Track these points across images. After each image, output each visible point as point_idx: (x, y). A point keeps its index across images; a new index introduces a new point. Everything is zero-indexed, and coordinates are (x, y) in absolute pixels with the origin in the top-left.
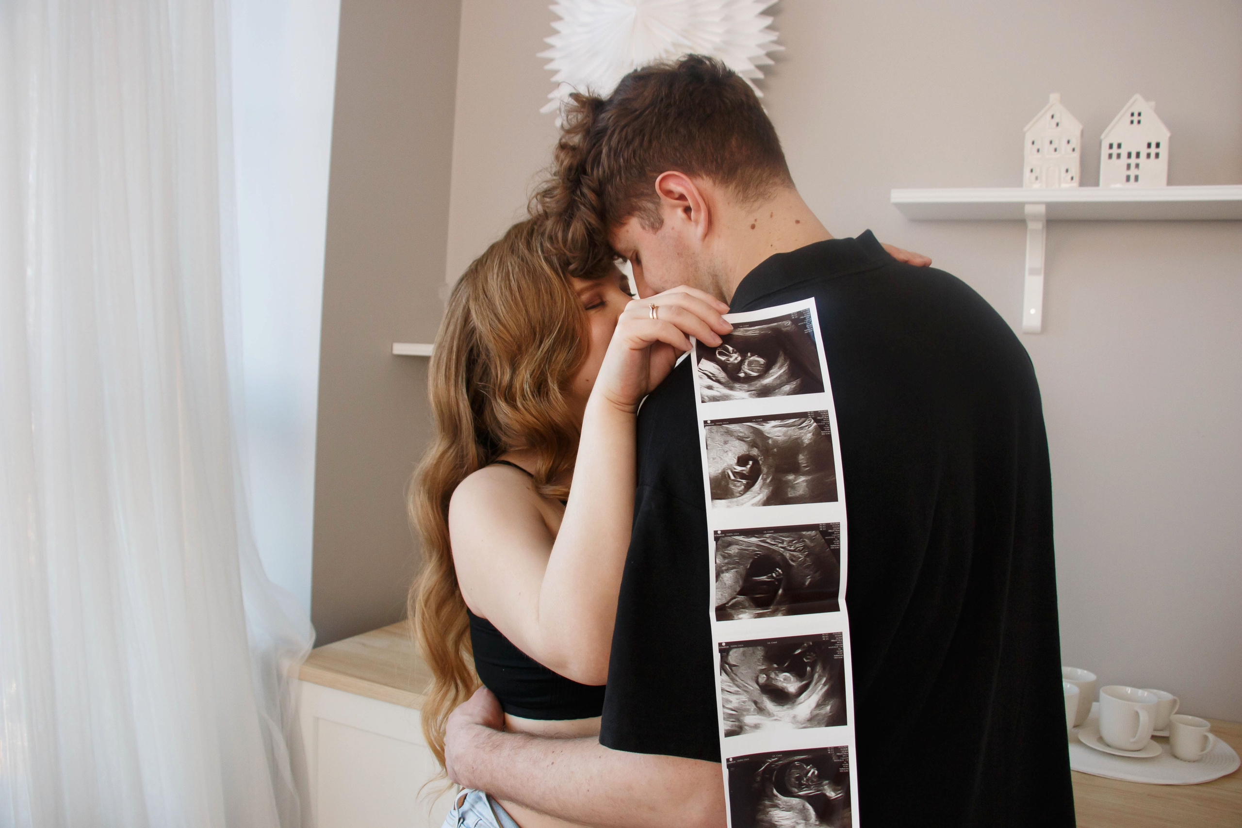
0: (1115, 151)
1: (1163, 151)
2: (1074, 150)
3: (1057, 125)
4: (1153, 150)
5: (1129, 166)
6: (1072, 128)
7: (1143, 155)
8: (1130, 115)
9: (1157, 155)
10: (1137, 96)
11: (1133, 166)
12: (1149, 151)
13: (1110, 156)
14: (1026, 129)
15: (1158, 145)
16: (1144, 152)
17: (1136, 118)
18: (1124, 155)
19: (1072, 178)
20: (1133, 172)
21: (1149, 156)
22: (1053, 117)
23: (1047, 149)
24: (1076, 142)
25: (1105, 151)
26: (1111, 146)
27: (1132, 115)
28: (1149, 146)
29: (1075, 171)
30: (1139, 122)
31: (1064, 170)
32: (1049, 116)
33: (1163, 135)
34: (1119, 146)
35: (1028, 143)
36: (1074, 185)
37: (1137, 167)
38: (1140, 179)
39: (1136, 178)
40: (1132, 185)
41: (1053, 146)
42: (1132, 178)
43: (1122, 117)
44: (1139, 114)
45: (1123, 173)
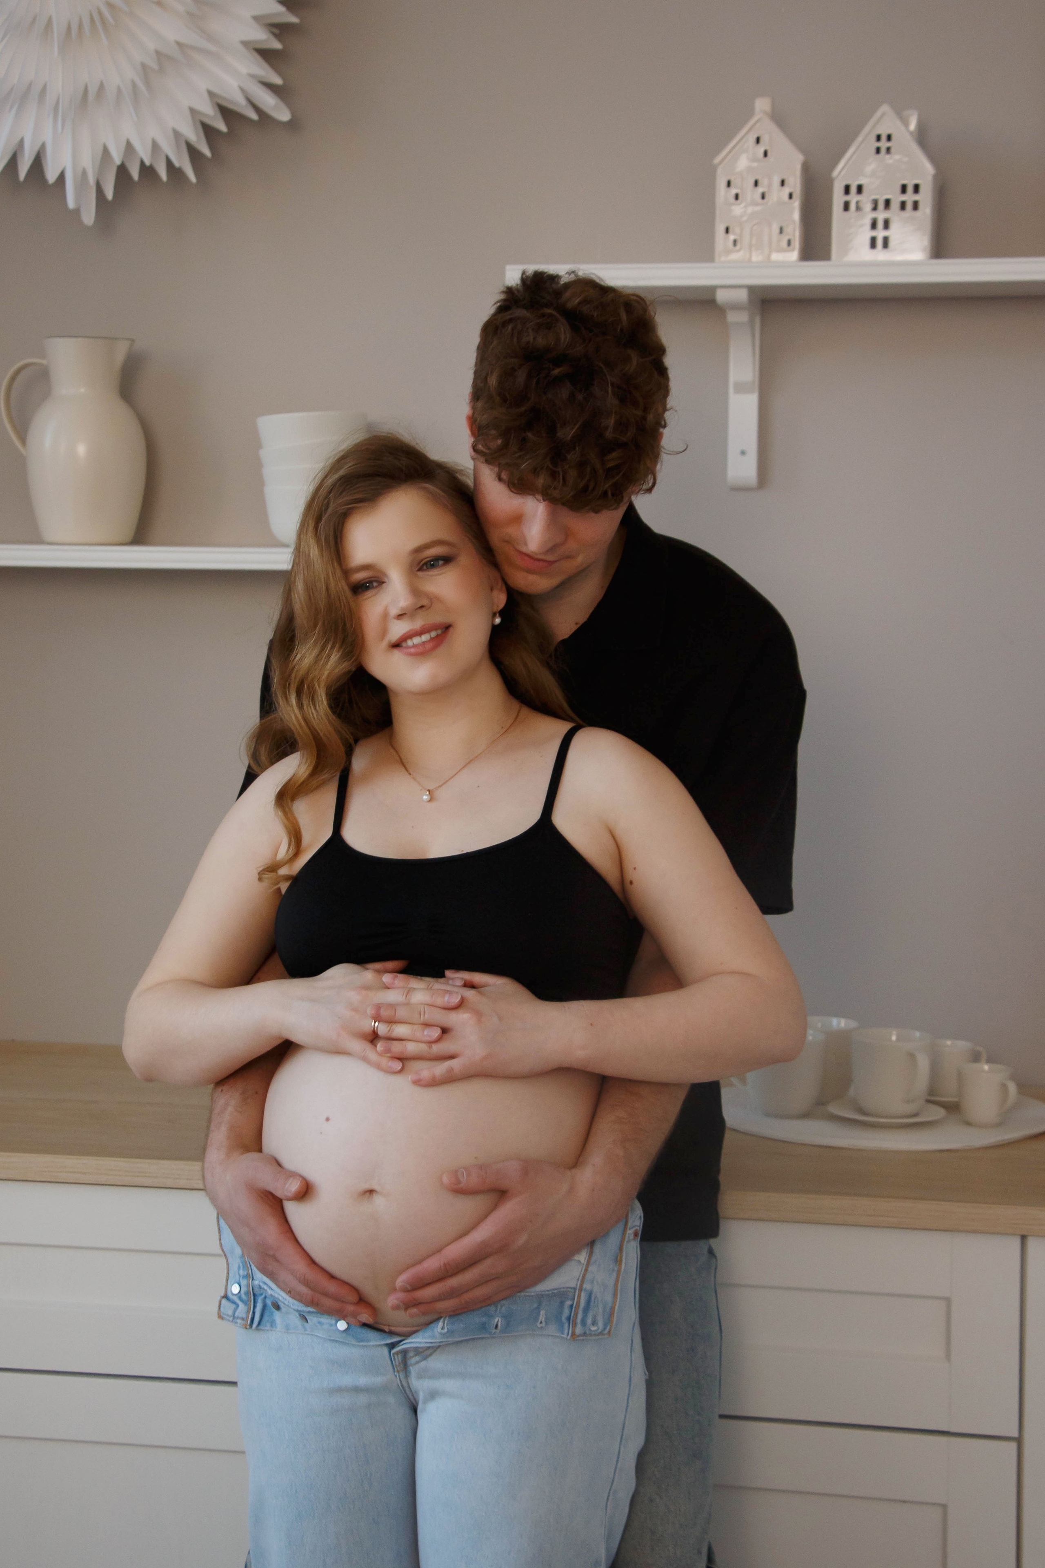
0: (853, 198)
1: (926, 198)
2: (791, 196)
3: (766, 154)
4: (909, 197)
5: (874, 225)
6: (788, 162)
7: (895, 205)
8: (874, 138)
9: (916, 205)
10: (885, 108)
11: (880, 224)
12: (903, 198)
13: (846, 207)
14: (717, 161)
15: (916, 188)
16: (897, 199)
17: (884, 144)
18: (868, 207)
19: (789, 243)
20: (880, 234)
21: (903, 206)
22: (758, 140)
23: (751, 194)
24: (795, 183)
25: (838, 198)
26: (847, 190)
27: (879, 138)
28: (904, 189)
29: (795, 232)
30: (889, 150)
31: (775, 229)
32: (752, 139)
33: (924, 173)
34: (860, 189)
35: (721, 184)
36: (794, 255)
37: (887, 224)
38: (892, 243)
39: (886, 242)
40: (880, 255)
41: (760, 190)
42: (880, 242)
43: (864, 142)
44: (889, 138)
45: (866, 234)
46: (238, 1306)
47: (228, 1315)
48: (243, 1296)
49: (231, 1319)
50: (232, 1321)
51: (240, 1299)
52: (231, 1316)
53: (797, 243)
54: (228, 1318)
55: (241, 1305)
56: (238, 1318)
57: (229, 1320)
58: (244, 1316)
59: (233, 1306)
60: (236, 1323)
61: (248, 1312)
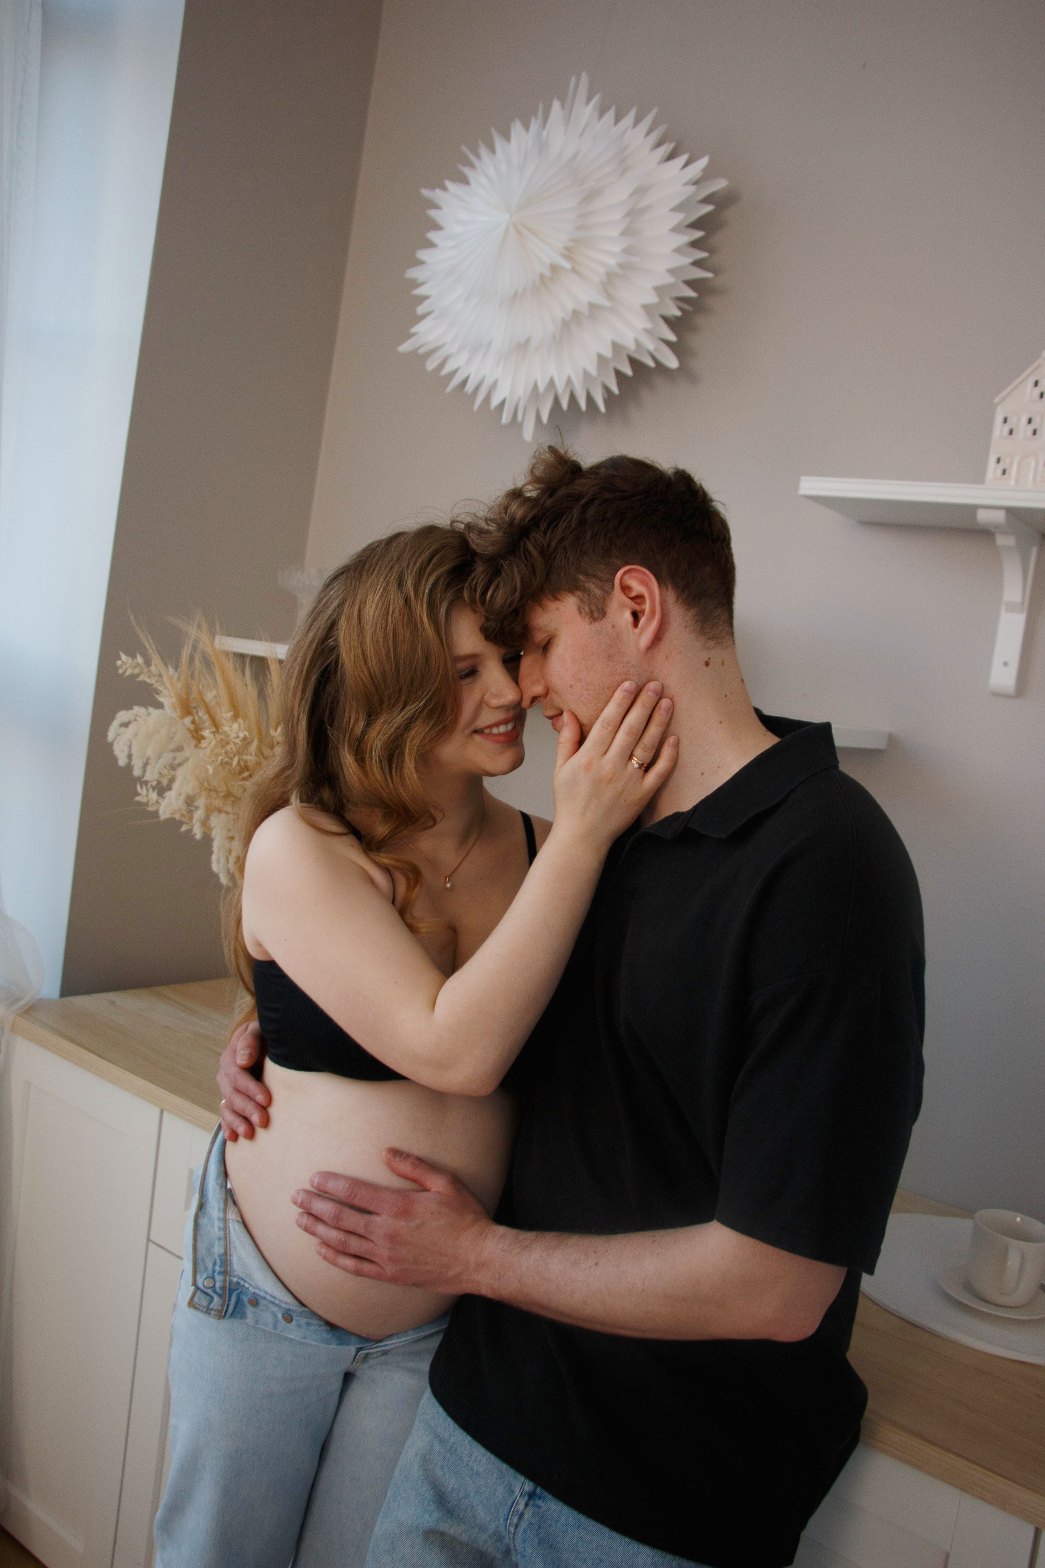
3: (1042, 396)
14: (997, 400)
22: (1037, 384)
23: (1024, 430)
31: (1042, 463)
32: (1032, 382)
35: (999, 419)
41: (1033, 425)
46: (212, 1298)
47: (202, 1306)
48: (218, 1290)
49: (205, 1310)
50: (205, 1312)
51: (215, 1291)
52: (205, 1307)
54: (201, 1308)
55: (216, 1298)
56: (212, 1310)
57: (202, 1311)
58: (219, 1308)
59: (208, 1298)
60: (210, 1314)
61: (223, 1305)
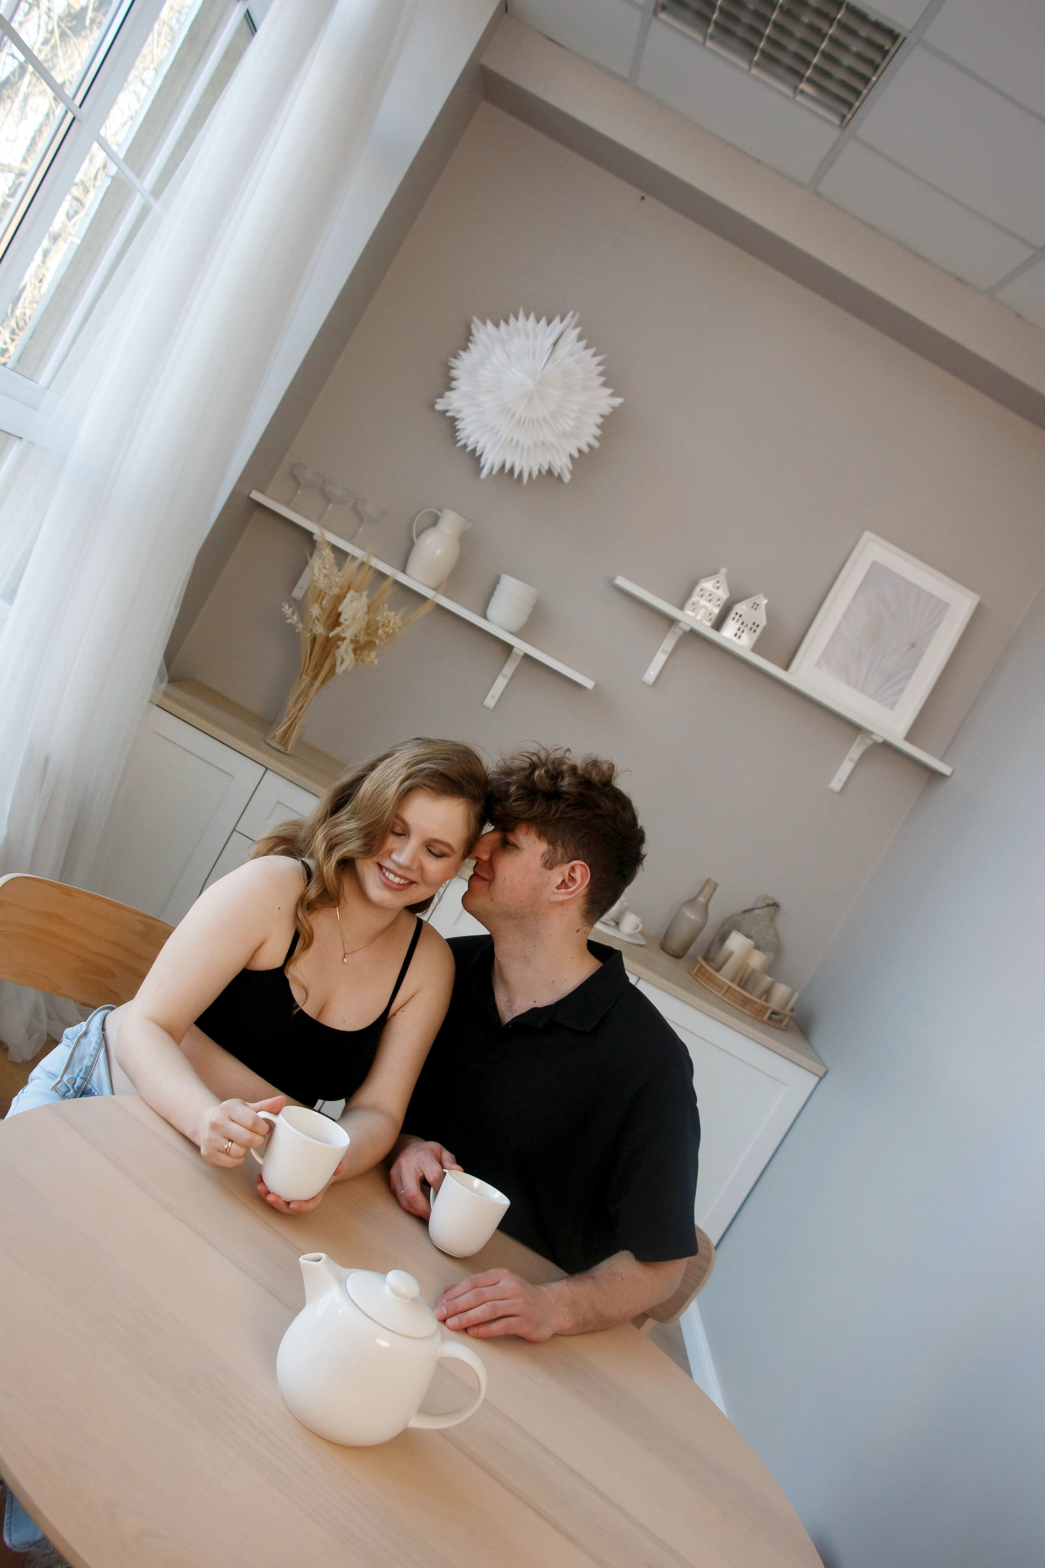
0: (737, 617)
1: (759, 630)
2: (719, 605)
3: (718, 588)
4: (754, 627)
5: (739, 629)
6: (723, 594)
7: (749, 627)
8: (753, 603)
9: (755, 631)
10: (761, 595)
11: (741, 630)
12: (752, 626)
13: (734, 619)
14: (702, 581)
15: (758, 626)
16: (750, 626)
17: (755, 606)
18: (740, 622)
19: (710, 620)
20: (739, 633)
21: (751, 629)
22: (718, 582)
23: (707, 597)
24: (722, 602)
25: (733, 614)
26: (737, 614)
27: (755, 603)
28: (754, 624)
29: (714, 617)
30: (756, 609)
31: (709, 613)
32: (716, 580)
33: (763, 622)
34: (741, 616)
35: (699, 589)
36: (709, 624)
37: (743, 632)
38: (742, 638)
39: (739, 637)
40: (735, 639)
41: (711, 597)
42: (738, 636)
43: (750, 601)
44: (758, 605)
45: (735, 631)
53: (713, 620)
